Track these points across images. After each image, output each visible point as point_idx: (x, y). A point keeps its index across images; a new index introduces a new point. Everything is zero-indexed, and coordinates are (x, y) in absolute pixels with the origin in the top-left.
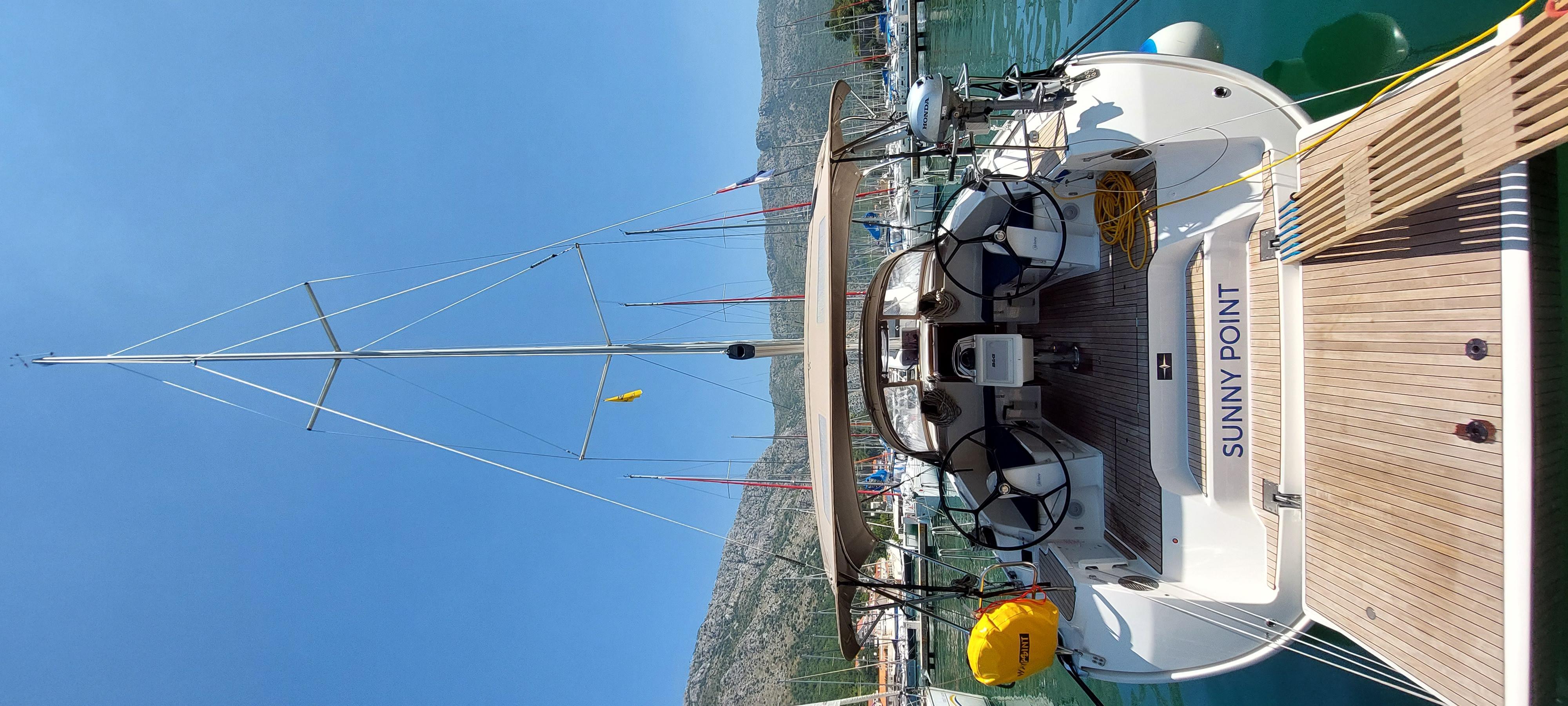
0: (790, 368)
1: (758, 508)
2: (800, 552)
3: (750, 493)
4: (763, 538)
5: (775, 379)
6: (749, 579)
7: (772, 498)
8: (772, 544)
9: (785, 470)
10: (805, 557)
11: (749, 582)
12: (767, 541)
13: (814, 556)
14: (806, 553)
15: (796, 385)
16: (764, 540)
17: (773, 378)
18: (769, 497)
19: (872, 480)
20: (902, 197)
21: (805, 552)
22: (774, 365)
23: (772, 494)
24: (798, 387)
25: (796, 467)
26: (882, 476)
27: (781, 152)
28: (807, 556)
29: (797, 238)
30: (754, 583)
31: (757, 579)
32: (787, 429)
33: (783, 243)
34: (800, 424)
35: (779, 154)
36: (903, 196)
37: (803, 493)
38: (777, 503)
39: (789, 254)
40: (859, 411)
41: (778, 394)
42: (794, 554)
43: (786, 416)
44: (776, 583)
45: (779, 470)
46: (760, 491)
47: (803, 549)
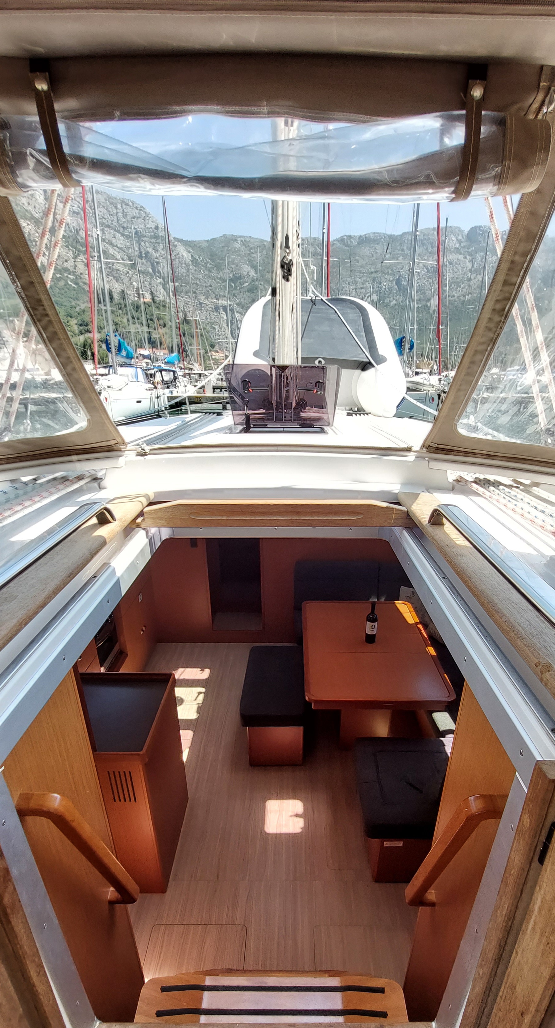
0: (250, 261)
1: (106, 217)
2: (69, 268)
3: (119, 206)
4: (75, 223)
5: (239, 242)
6: (29, 204)
7: (118, 235)
8: (71, 234)
9: (148, 252)
10: (66, 275)
11: (26, 204)
12: (73, 227)
13: (68, 284)
14: (69, 276)
15: (233, 266)
16: (74, 225)
17: (239, 239)
18: (118, 232)
19: (117, 341)
20: (428, 383)
21: (70, 274)
22: (252, 241)
23: (123, 235)
24: (231, 270)
25: (152, 265)
26: (124, 353)
27: (462, 256)
28: (67, 277)
29: (375, 272)
30: (27, 211)
31: (32, 214)
32: (190, 254)
33: (373, 255)
34: (195, 270)
35: (461, 254)
36: (430, 384)
37: (128, 272)
38: (114, 241)
39: (362, 262)
40: (212, 337)
41: (223, 245)
42: (66, 261)
43: (202, 253)
44: (32, 238)
45: (147, 244)
46: (124, 220)
47: (73, 272)
